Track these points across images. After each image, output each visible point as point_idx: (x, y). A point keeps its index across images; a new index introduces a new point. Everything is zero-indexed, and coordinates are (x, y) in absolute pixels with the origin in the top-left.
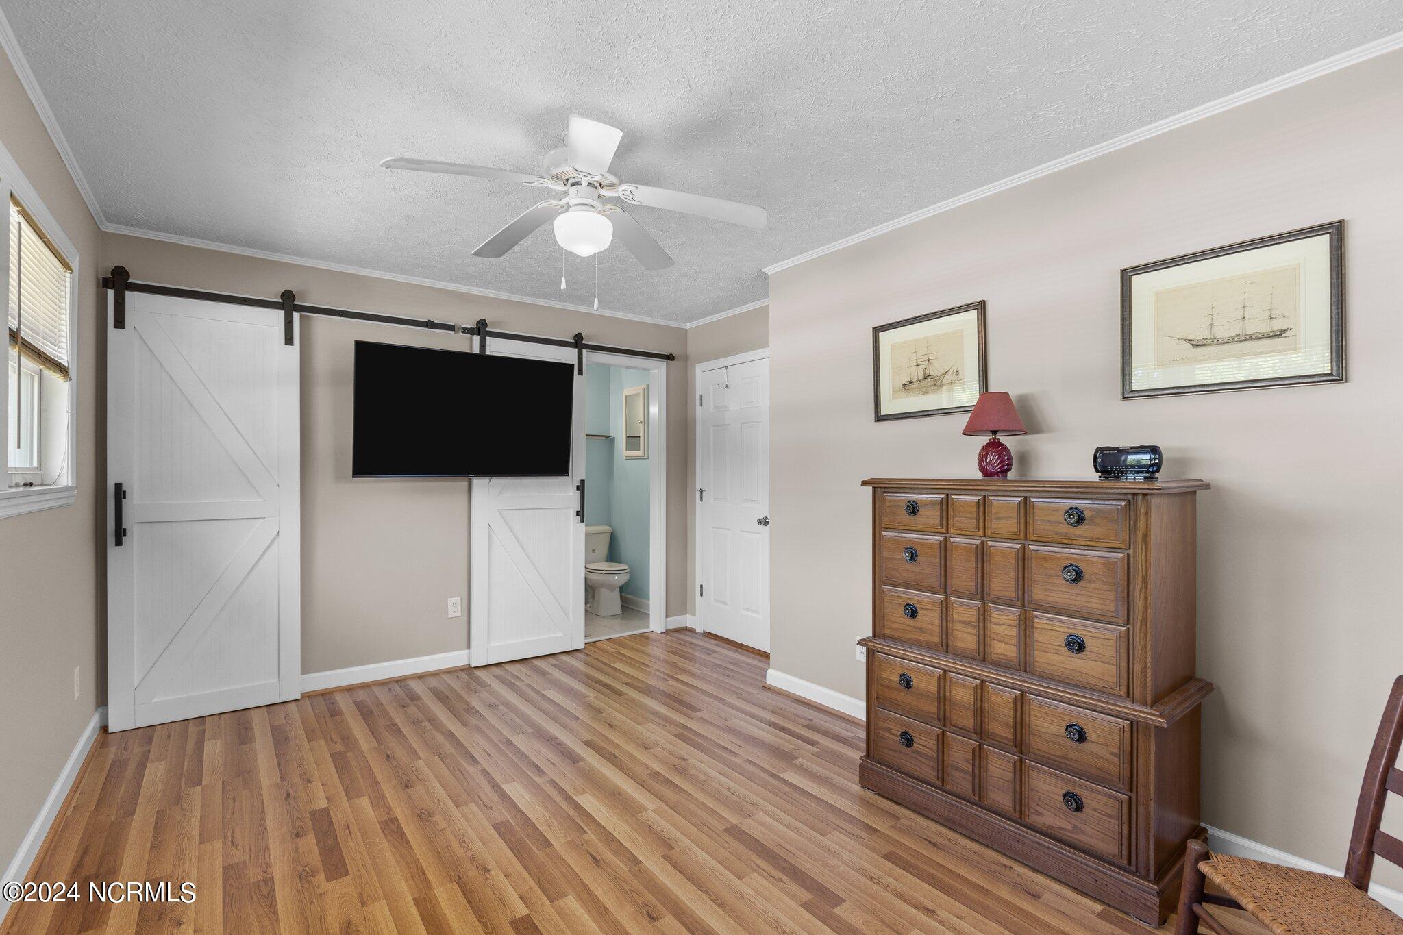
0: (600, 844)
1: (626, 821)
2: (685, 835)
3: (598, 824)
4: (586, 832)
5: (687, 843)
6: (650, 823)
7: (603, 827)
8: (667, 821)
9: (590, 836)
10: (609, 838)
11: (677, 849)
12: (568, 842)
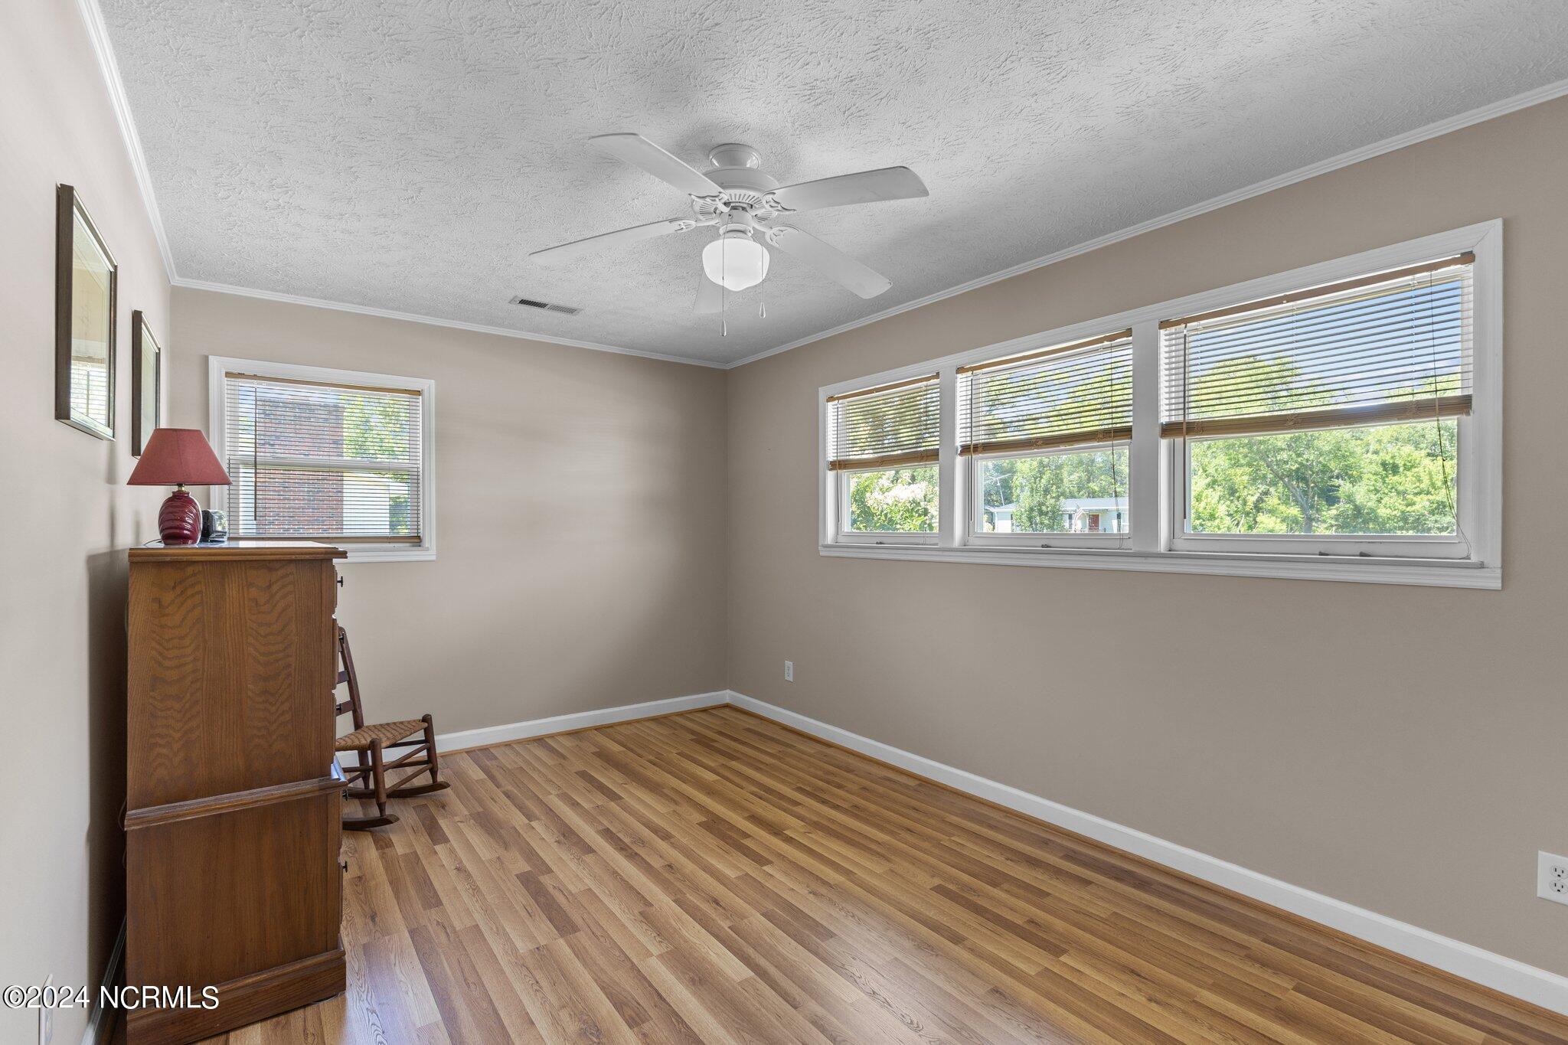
0: (714, 916)
1: (686, 941)
2: (623, 925)
3: (717, 937)
4: (729, 927)
5: (624, 918)
6: (658, 939)
7: (712, 934)
8: (638, 941)
9: (725, 925)
10: (705, 922)
11: (636, 912)
12: (746, 917)
